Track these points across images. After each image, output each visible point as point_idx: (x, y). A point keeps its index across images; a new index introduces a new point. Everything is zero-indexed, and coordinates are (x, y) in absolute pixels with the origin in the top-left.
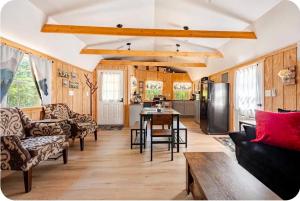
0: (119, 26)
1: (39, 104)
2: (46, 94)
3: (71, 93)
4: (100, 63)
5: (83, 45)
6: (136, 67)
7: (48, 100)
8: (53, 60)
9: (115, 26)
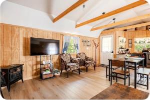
0: (104, 13)
1: (76, 53)
2: (78, 49)
3: (88, 48)
4: (102, 33)
5: (91, 27)
6: (126, 30)
7: (79, 51)
8: (80, 37)
9: (102, 14)
